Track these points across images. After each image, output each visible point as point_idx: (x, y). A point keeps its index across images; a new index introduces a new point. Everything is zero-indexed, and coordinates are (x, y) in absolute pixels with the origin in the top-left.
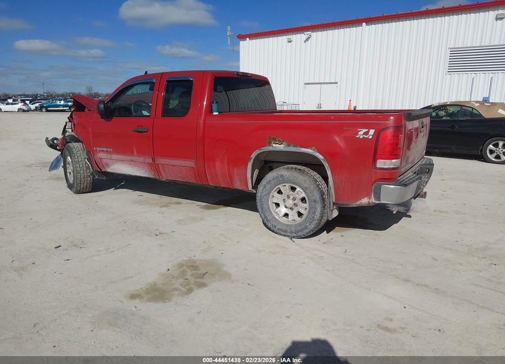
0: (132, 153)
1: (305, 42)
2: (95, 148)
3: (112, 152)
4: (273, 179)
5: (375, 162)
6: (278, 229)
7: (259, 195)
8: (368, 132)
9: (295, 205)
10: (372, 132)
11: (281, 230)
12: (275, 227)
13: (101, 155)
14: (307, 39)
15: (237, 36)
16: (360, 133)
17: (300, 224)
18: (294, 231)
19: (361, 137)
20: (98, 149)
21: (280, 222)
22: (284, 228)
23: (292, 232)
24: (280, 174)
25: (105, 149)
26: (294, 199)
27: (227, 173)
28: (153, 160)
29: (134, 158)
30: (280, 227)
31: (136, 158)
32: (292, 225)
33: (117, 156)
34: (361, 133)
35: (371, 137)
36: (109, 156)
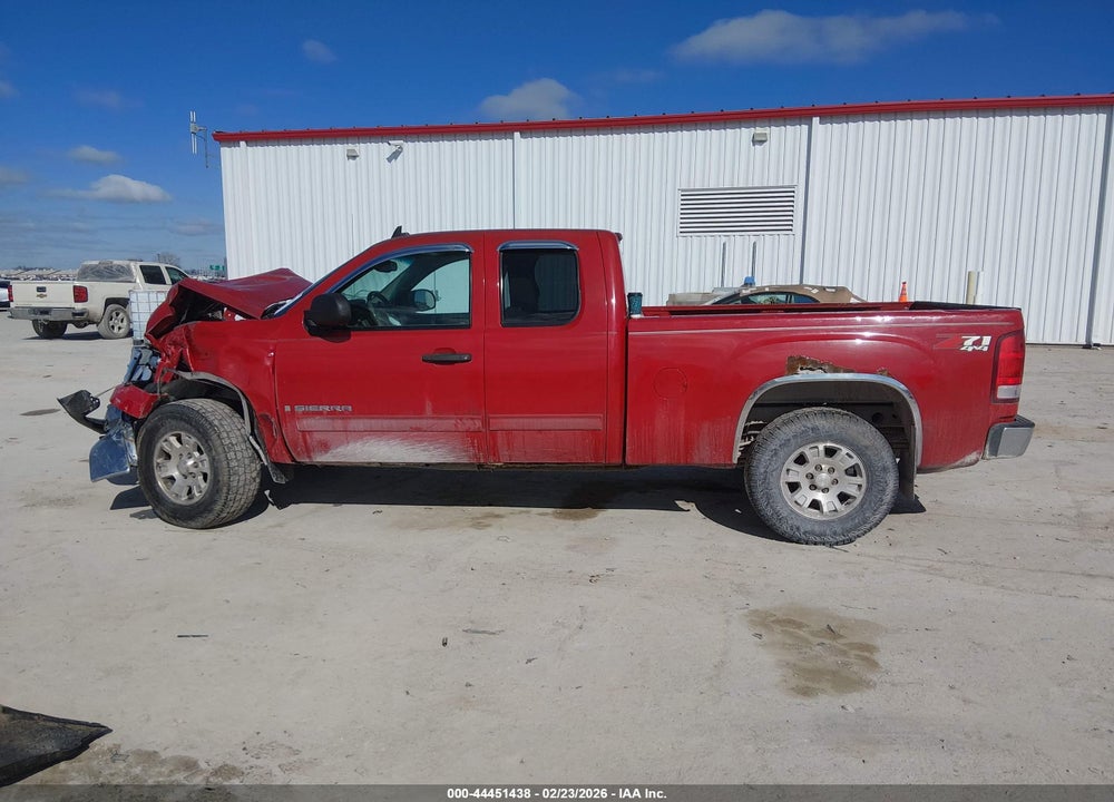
0: (418, 411)
1: (389, 160)
2: (288, 408)
3: (352, 413)
4: (795, 437)
5: (994, 390)
6: (805, 533)
7: (762, 470)
8: (981, 340)
9: (836, 482)
10: (987, 340)
11: (813, 533)
12: (798, 529)
13: (307, 424)
14: (395, 156)
15: (214, 135)
16: (967, 343)
17: (849, 517)
18: (839, 530)
19: (970, 349)
20: (299, 409)
21: (806, 518)
22: (817, 529)
23: (835, 533)
24: (809, 425)
25: (327, 408)
26: (831, 470)
27: (682, 432)
28: (486, 423)
29: (423, 423)
30: (809, 528)
31: (431, 421)
32: (833, 521)
33: (366, 421)
34: (969, 343)
35: (986, 349)
36: (339, 424)
